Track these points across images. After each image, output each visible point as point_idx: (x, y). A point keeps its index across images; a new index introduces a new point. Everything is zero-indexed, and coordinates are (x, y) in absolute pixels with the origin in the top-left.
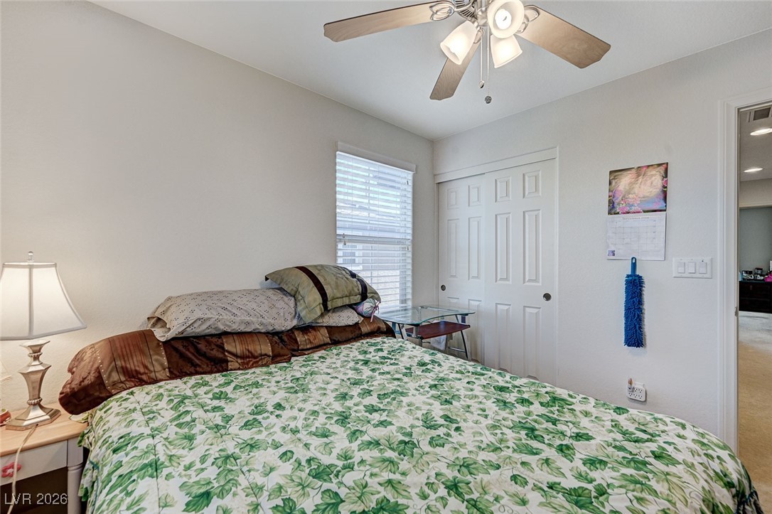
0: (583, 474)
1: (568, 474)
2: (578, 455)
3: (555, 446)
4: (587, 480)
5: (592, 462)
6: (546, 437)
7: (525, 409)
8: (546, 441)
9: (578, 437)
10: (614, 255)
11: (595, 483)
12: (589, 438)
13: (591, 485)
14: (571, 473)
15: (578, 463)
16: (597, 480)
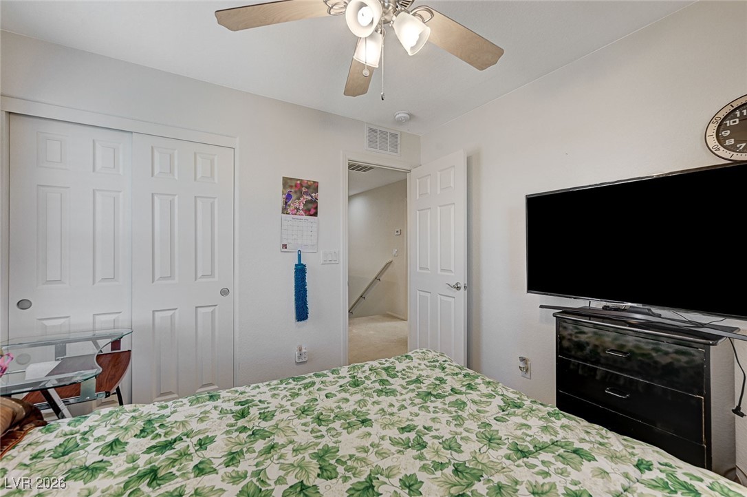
0: (234, 475)
1: (224, 486)
2: (216, 463)
3: (191, 471)
4: (242, 478)
5: (233, 458)
6: (174, 470)
7: (122, 457)
8: (178, 474)
9: (202, 445)
10: (286, 248)
11: (249, 474)
12: (212, 440)
13: (248, 478)
14: (225, 483)
15: (222, 471)
16: (248, 470)
